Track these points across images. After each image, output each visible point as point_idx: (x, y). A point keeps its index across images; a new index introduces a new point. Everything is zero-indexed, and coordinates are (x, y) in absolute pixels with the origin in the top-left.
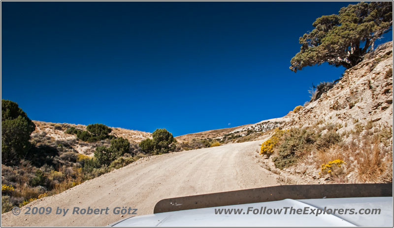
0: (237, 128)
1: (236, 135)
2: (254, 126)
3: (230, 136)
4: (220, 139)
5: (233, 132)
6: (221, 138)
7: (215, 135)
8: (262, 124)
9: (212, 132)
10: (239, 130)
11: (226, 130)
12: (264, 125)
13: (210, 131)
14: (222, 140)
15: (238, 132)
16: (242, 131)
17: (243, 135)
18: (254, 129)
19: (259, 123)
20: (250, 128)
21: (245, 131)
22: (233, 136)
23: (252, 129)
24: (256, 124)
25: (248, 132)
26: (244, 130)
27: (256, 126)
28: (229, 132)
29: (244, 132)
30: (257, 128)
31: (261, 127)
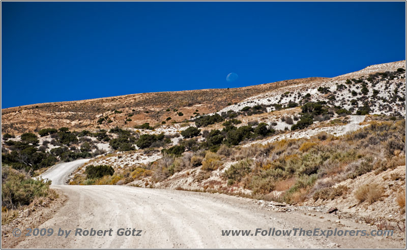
0: (258, 92)
1: (245, 121)
2: (333, 88)
3: (219, 127)
4: (168, 139)
5: (236, 108)
6: (173, 131)
7: (156, 116)
8: (372, 78)
9: (145, 102)
10: (264, 102)
11: (207, 98)
12: (381, 86)
13: (138, 97)
14: (175, 142)
15: (259, 109)
16: (278, 107)
17: (281, 126)
18: (333, 98)
19: (356, 75)
20: (315, 95)
21: (292, 105)
22: (229, 127)
23: (323, 98)
24: (342, 79)
25: (305, 110)
26: (285, 101)
27: (340, 87)
28: (219, 105)
29: (285, 113)
30: (346, 94)
31: (365, 91)
